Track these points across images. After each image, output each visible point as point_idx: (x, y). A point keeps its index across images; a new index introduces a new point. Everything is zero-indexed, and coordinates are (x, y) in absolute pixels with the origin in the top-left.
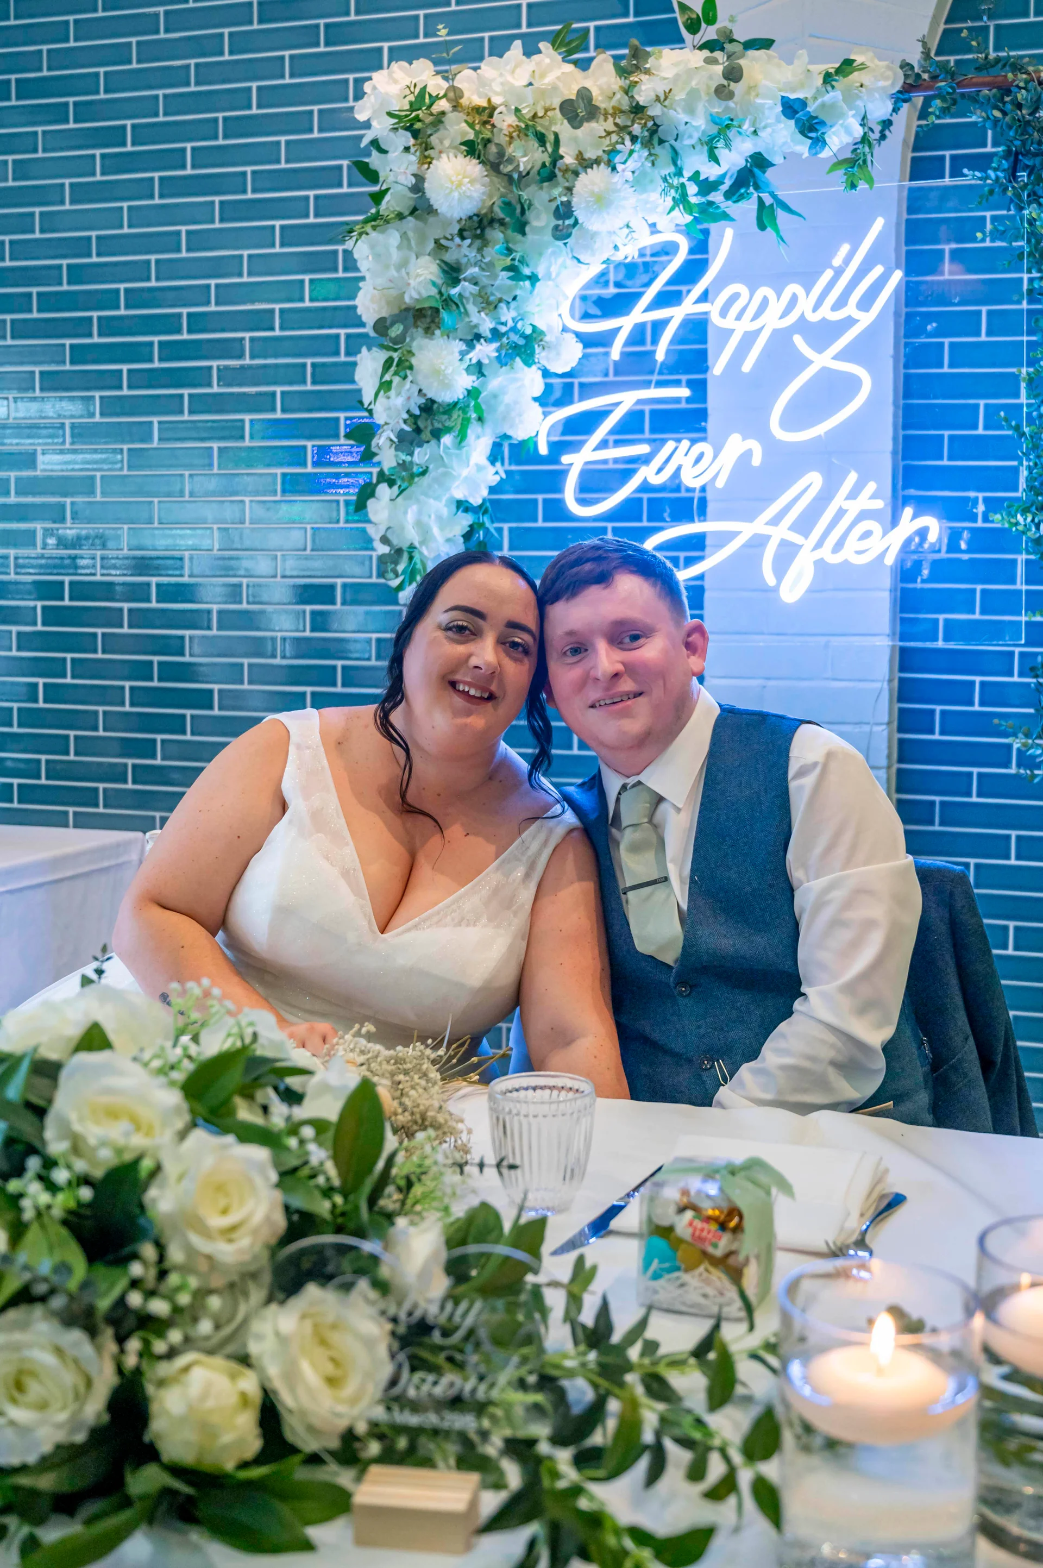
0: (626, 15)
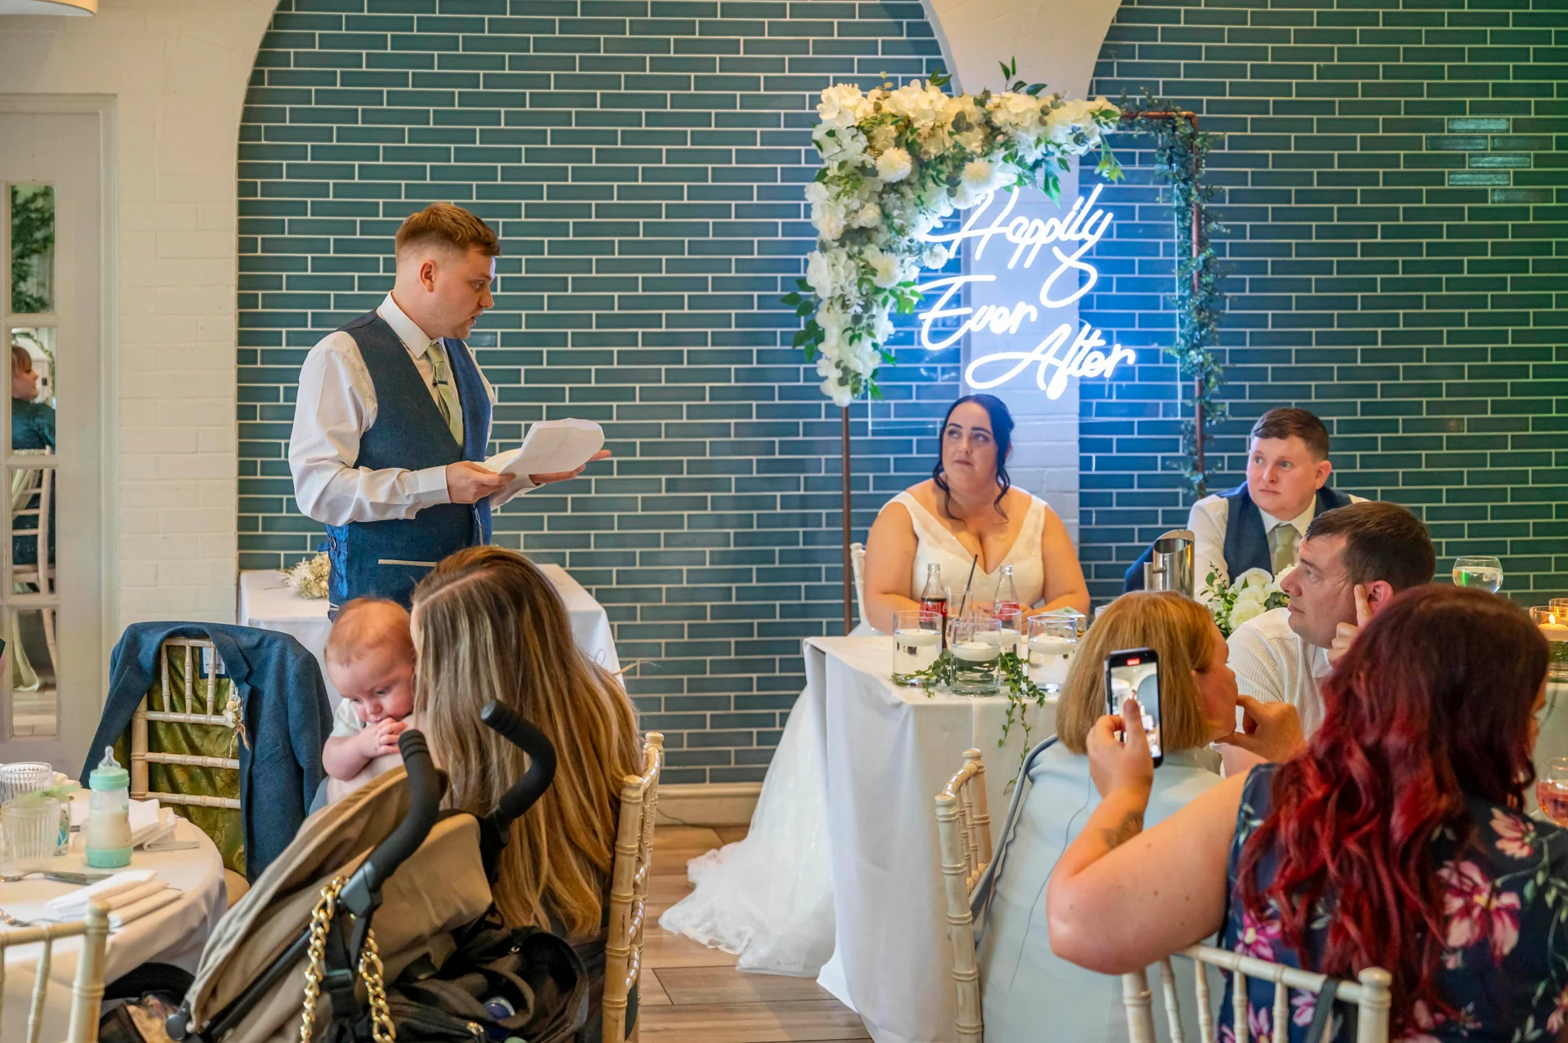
0: (902, 35)
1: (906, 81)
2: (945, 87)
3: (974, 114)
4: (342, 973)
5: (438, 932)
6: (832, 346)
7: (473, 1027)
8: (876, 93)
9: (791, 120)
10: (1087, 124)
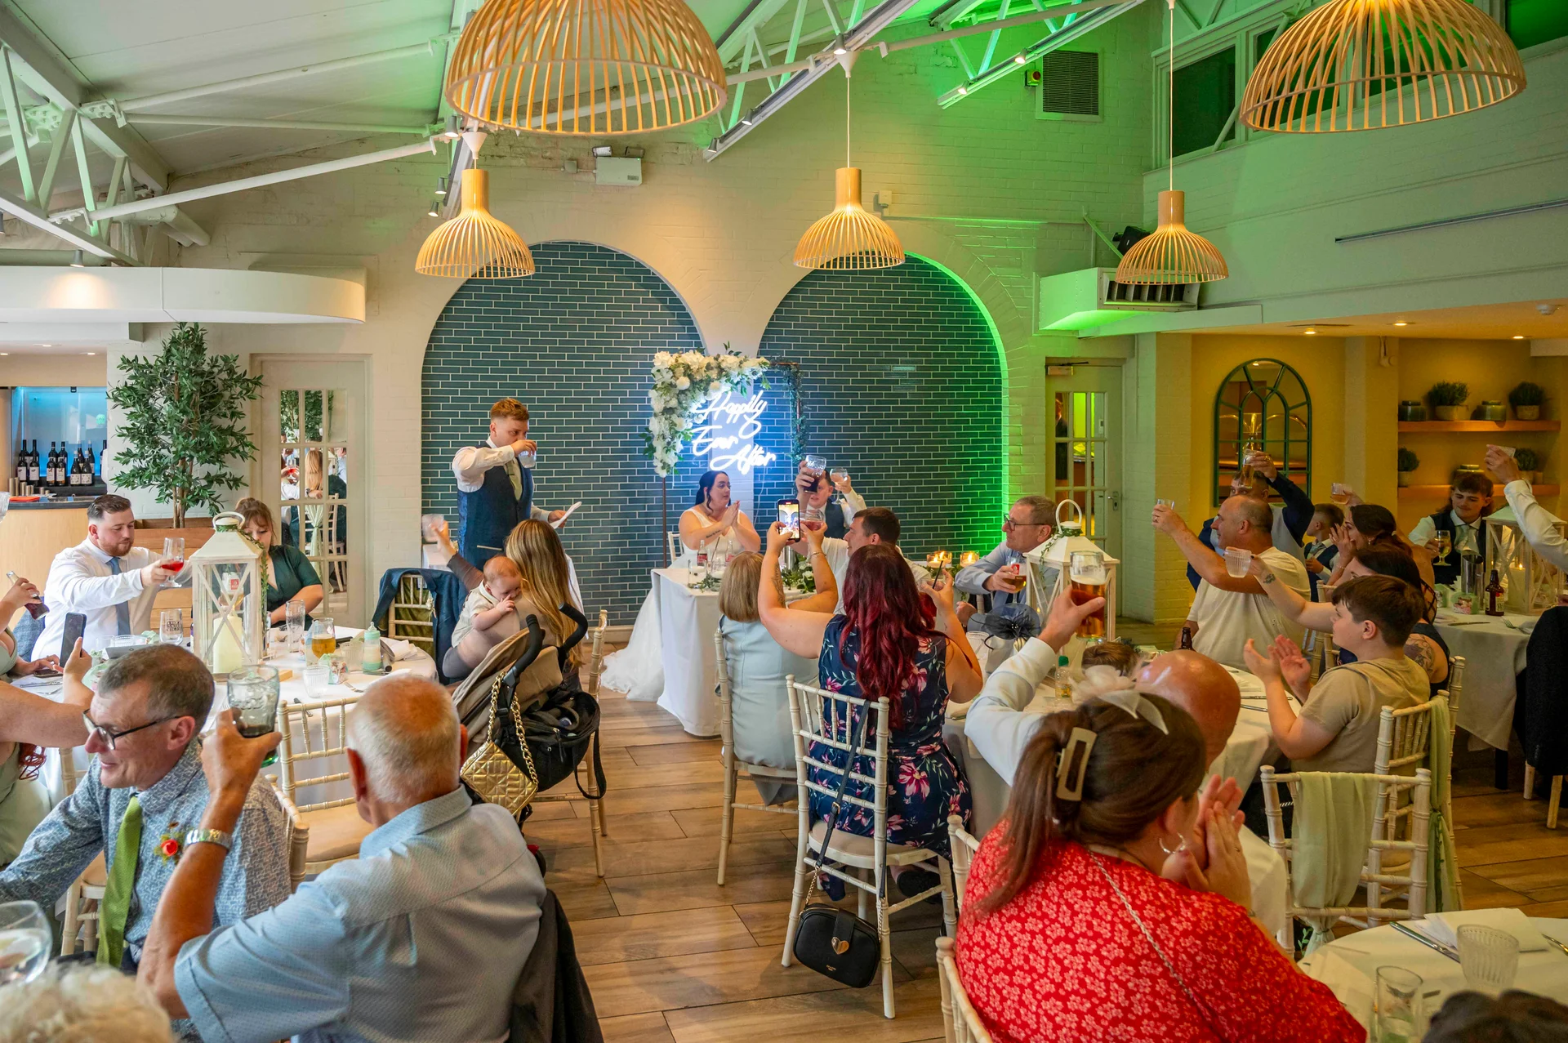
0: (685, 332)
1: (687, 350)
2: (702, 351)
3: (714, 363)
4: (504, 709)
5: (541, 692)
6: (659, 454)
7: (555, 729)
8: (676, 355)
9: (642, 365)
10: (757, 368)
